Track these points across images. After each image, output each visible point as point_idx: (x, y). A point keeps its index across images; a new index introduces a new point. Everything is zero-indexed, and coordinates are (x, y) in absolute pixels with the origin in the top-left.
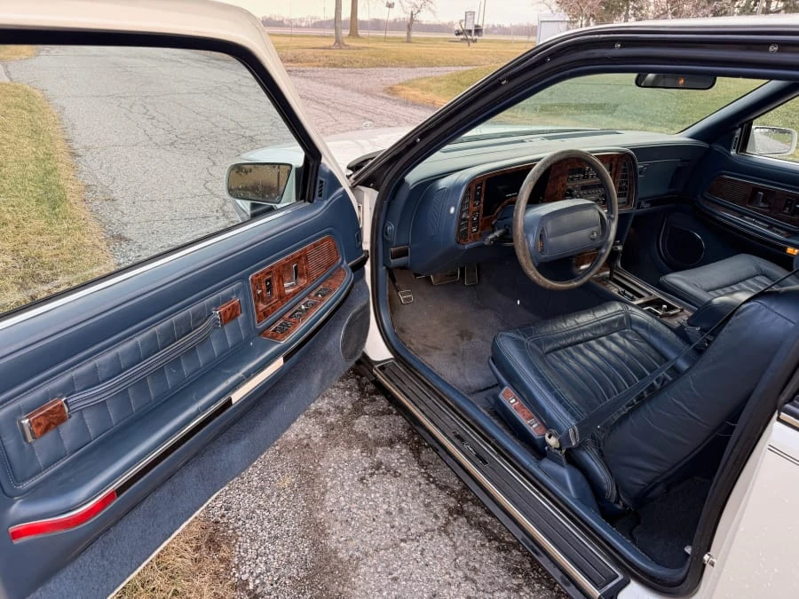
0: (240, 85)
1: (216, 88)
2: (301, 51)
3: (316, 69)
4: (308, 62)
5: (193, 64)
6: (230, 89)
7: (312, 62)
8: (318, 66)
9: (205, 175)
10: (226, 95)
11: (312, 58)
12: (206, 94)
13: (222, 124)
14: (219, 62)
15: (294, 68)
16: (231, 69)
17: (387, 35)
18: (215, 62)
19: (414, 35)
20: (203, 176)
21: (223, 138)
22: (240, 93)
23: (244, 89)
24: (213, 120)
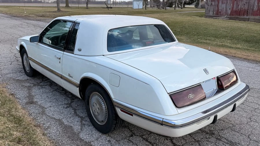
0: (22, 25)
1: (13, 26)
2: (45, 13)
3: (50, 19)
4: (47, 17)
5: (5, 18)
6: (19, 26)
7: (49, 16)
8: (51, 18)
9: (10, 49)
10: (17, 28)
11: (49, 15)
12: (10, 28)
13: (16, 36)
14: (15, 18)
15: (42, 19)
16: (19, 20)
17: (79, 6)
18: (14, 17)
19: (89, 6)
20: (9, 49)
21: (15, 40)
22: (22, 27)
23: (23, 26)
24: (13, 35)
